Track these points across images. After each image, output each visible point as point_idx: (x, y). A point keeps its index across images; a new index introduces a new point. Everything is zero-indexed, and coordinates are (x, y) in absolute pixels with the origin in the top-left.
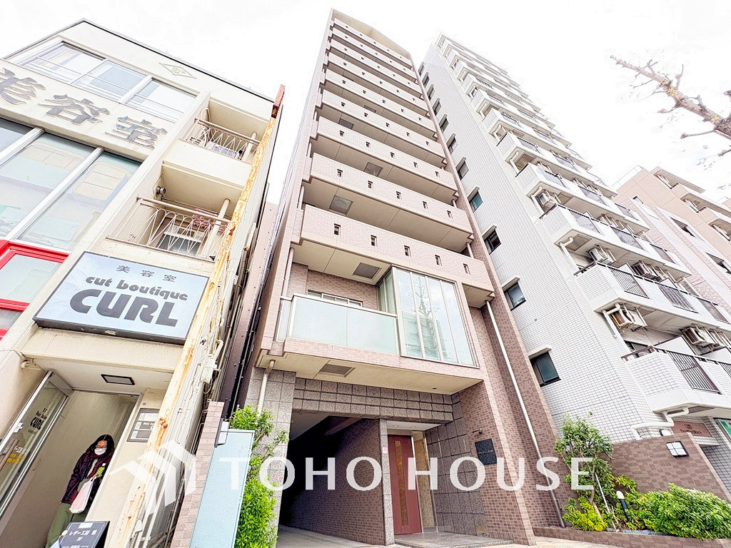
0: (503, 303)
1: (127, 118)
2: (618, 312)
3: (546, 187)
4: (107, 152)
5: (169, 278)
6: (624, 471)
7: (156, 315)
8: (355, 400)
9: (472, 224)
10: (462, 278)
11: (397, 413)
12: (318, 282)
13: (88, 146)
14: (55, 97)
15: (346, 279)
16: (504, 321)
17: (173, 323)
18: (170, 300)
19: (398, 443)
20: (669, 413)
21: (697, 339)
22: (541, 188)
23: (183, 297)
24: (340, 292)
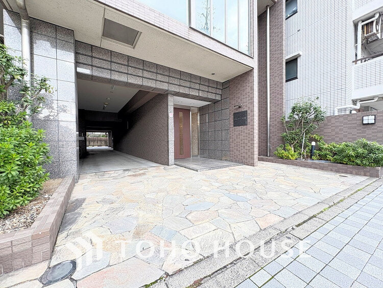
8: (146, 74)
11: (182, 90)
16: (277, 27)
19: (181, 113)
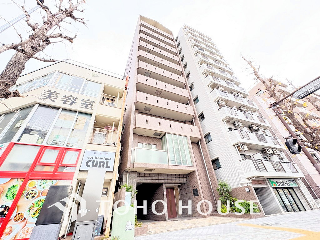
0: (204, 142)
1: (83, 100)
2: (239, 146)
3: (220, 98)
4: (80, 113)
5: (106, 154)
6: (235, 196)
7: (105, 165)
8: (155, 178)
9: (194, 111)
10: (190, 134)
11: (169, 181)
12: (141, 139)
13: (75, 112)
14: (64, 96)
15: (151, 137)
16: (204, 148)
17: (109, 167)
18: (107, 161)
19: (169, 190)
20: (251, 178)
21: (267, 152)
22: (218, 99)
23: (110, 159)
24: (149, 142)
